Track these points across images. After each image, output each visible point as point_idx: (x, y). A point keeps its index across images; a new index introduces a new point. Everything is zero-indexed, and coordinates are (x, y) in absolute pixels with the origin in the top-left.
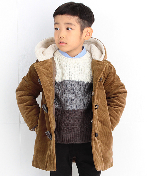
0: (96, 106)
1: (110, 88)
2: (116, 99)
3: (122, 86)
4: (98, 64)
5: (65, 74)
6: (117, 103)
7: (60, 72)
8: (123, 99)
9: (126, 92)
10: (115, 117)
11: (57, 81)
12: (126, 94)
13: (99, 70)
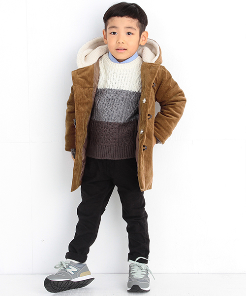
0: (149, 115)
1: (166, 95)
2: (171, 107)
3: (181, 93)
4: (150, 67)
5: (109, 82)
6: (172, 111)
7: (104, 78)
8: (180, 108)
9: (185, 100)
10: (167, 128)
11: (98, 88)
12: (185, 103)
13: (151, 73)
